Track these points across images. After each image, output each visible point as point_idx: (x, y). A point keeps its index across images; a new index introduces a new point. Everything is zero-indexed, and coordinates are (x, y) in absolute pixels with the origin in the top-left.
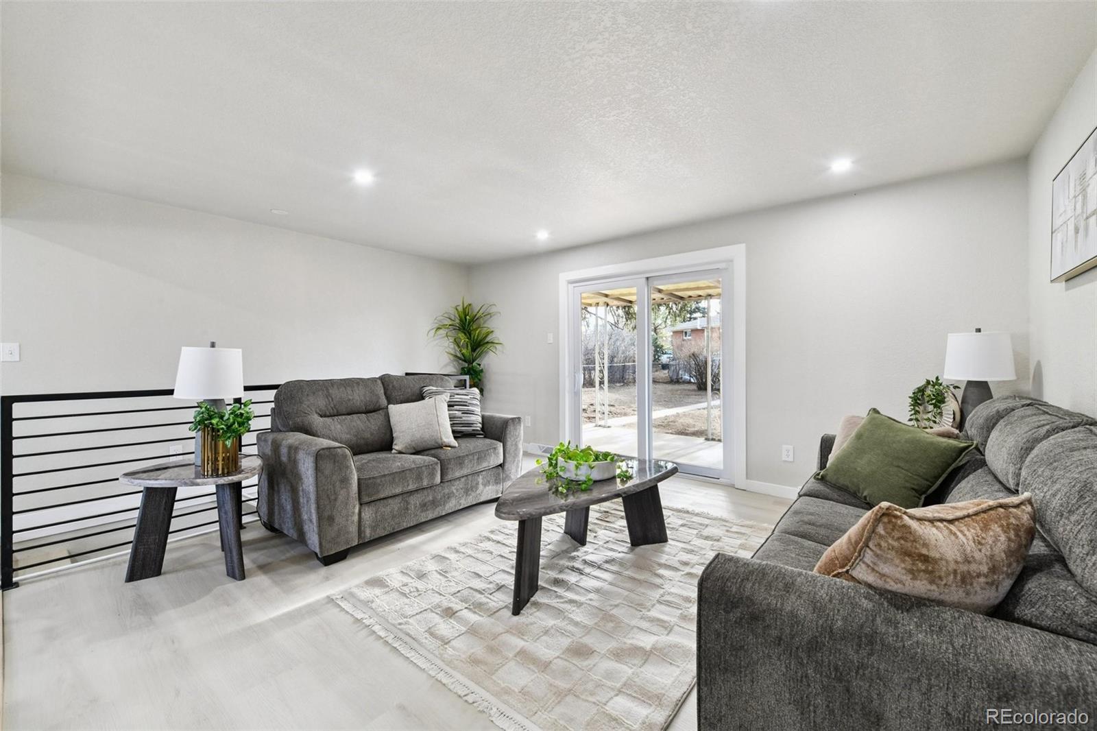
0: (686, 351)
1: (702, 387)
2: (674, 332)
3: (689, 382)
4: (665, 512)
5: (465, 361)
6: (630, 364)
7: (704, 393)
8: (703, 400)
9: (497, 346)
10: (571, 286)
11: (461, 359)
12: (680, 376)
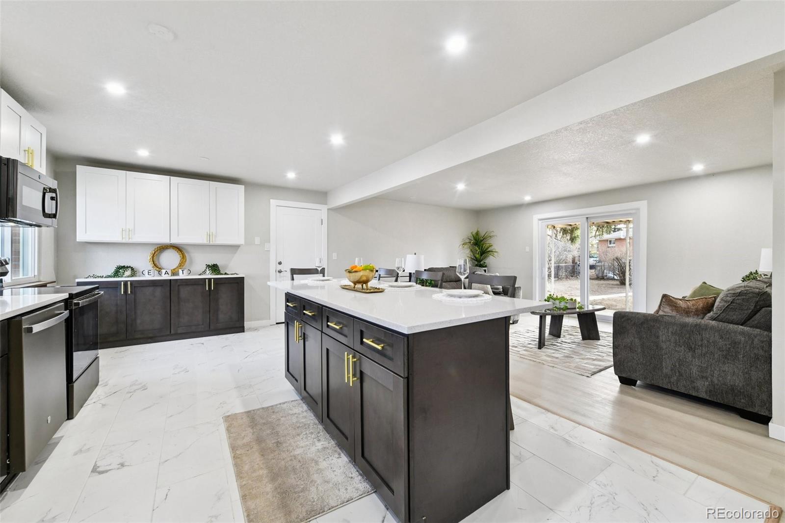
0: (611, 256)
1: (623, 283)
2: (599, 241)
3: (613, 279)
4: (599, 333)
5: (476, 261)
6: (563, 265)
7: (624, 287)
8: (623, 291)
9: (495, 253)
10: (540, 222)
11: (474, 260)
12: (605, 274)
